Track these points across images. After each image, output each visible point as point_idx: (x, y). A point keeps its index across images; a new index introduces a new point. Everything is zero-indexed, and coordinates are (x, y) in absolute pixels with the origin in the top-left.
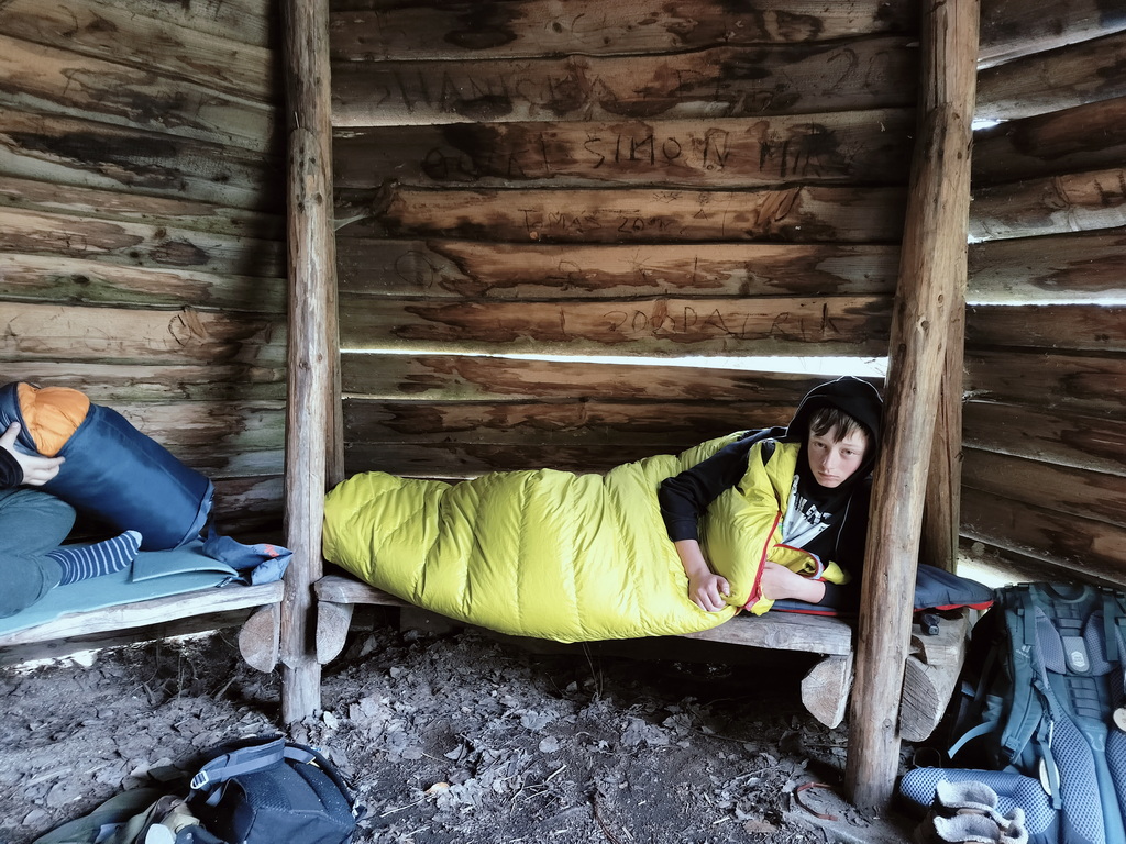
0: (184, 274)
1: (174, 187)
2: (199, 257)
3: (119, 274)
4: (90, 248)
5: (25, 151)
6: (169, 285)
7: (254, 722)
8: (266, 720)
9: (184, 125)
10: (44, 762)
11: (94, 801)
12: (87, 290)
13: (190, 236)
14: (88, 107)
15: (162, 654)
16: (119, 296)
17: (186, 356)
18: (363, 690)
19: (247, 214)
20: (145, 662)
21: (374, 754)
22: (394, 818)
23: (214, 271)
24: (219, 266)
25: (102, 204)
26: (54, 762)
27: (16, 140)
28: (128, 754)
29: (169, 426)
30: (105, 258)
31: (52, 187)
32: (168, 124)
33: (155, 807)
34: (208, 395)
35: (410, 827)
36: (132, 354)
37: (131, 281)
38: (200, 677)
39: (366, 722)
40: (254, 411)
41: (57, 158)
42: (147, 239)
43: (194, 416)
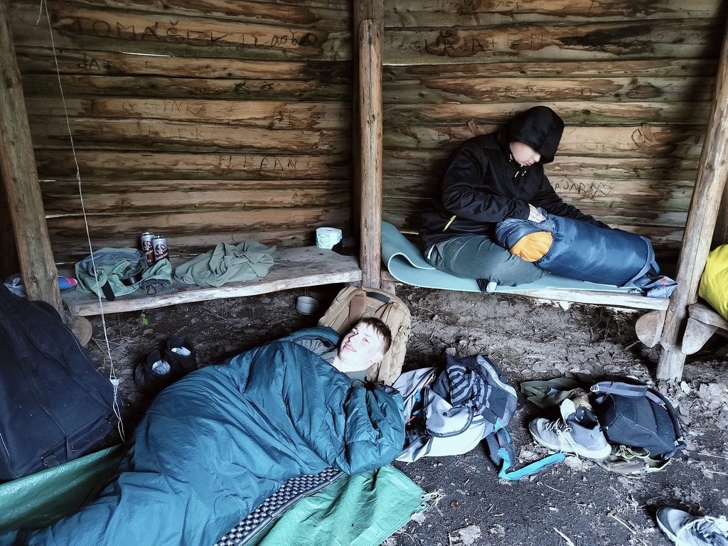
0: (645, 105)
1: (646, 52)
2: (657, 92)
3: (607, 108)
4: (593, 94)
5: (567, 47)
6: (636, 112)
7: (640, 370)
8: (647, 372)
9: (658, 12)
10: (536, 350)
11: (551, 376)
12: (589, 117)
13: (653, 81)
14: (602, 15)
15: (603, 315)
16: (605, 119)
17: (640, 152)
18: (717, 378)
19: (693, 62)
20: (594, 317)
21: (708, 418)
22: (706, 459)
23: (666, 101)
24: (669, 97)
25: (602, 69)
26: (539, 351)
27: (563, 42)
28: (571, 361)
29: (625, 193)
30: (601, 99)
31: (577, 64)
32: (647, 14)
33: (574, 391)
34: (651, 176)
35: (714, 468)
36: (609, 151)
37: (614, 111)
38: (622, 333)
39: (709, 398)
40: (679, 187)
41: (581, 47)
42: (625, 86)
43: (641, 188)
